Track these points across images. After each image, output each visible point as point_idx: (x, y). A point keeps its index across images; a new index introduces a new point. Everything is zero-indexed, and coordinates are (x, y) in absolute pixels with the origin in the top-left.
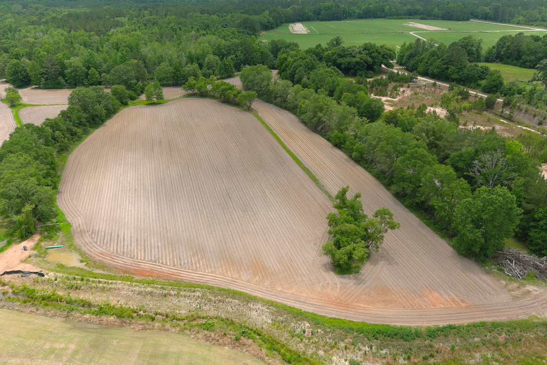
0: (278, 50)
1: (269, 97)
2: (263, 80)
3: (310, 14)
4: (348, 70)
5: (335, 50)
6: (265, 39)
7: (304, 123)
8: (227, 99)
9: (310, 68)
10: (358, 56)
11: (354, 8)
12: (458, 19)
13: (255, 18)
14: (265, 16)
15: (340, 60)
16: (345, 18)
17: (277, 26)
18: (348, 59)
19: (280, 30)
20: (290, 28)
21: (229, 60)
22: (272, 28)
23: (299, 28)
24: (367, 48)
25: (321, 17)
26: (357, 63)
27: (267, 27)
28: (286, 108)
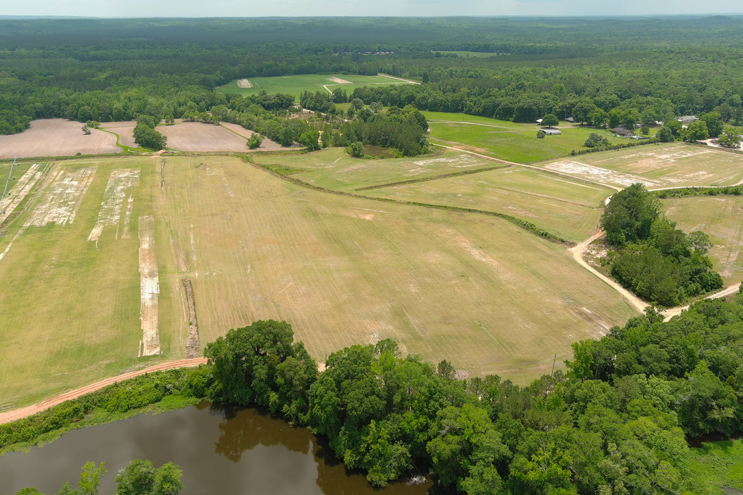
0: (230, 98)
1: (226, 120)
2: (223, 111)
3: (254, 71)
4: (268, 108)
5: (263, 97)
6: (220, 92)
7: (244, 127)
8: (206, 121)
9: (247, 106)
10: (274, 100)
11: (291, 66)
12: (369, 74)
13: (209, 76)
14: (217, 75)
15: (264, 103)
16: (284, 75)
17: (228, 82)
18: (268, 102)
19: (229, 85)
20: (238, 84)
21: (202, 104)
22: (224, 84)
23: (245, 83)
24: (278, 96)
25: (263, 74)
26: (273, 103)
27: (219, 84)
28: (236, 123)
